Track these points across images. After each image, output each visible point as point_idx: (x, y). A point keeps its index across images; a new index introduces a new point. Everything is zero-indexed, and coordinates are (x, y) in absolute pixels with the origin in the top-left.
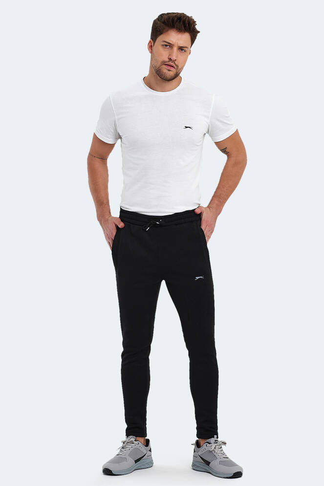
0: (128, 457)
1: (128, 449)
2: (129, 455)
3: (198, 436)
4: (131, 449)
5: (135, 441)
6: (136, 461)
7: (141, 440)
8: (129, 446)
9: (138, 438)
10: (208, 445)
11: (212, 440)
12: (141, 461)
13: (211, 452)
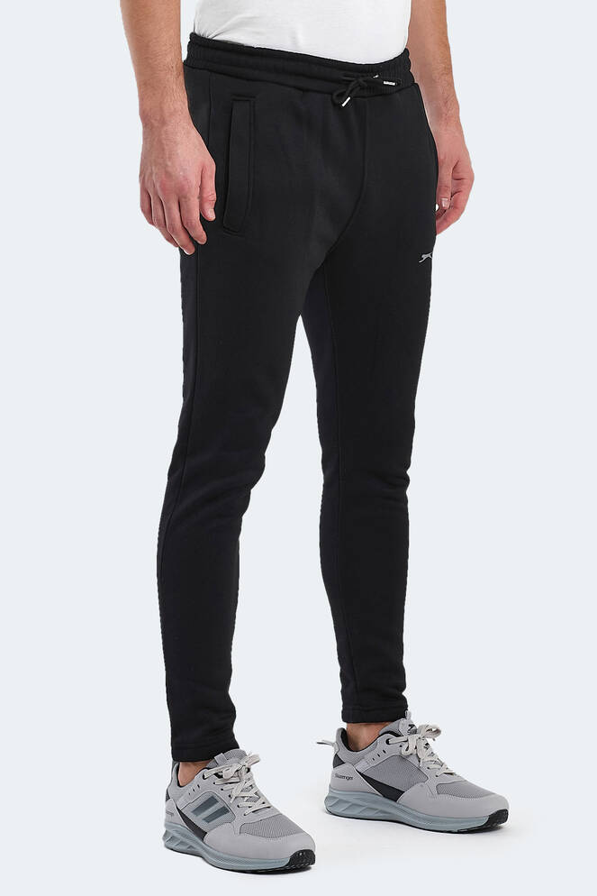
3: (346, 716)
10: (393, 739)
11: (401, 725)
13: (403, 758)
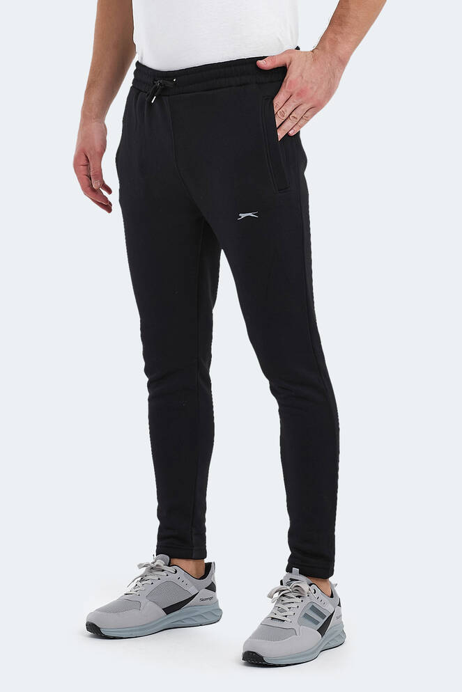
0: (144, 601)
1: (150, 582)
2: (150, 596)
4: (157, 583)
5: (169, 565)
6: (168, 610)
7: (189, 565)
8: (153, 577)
9: (175, 561)
12: (184, 609)
